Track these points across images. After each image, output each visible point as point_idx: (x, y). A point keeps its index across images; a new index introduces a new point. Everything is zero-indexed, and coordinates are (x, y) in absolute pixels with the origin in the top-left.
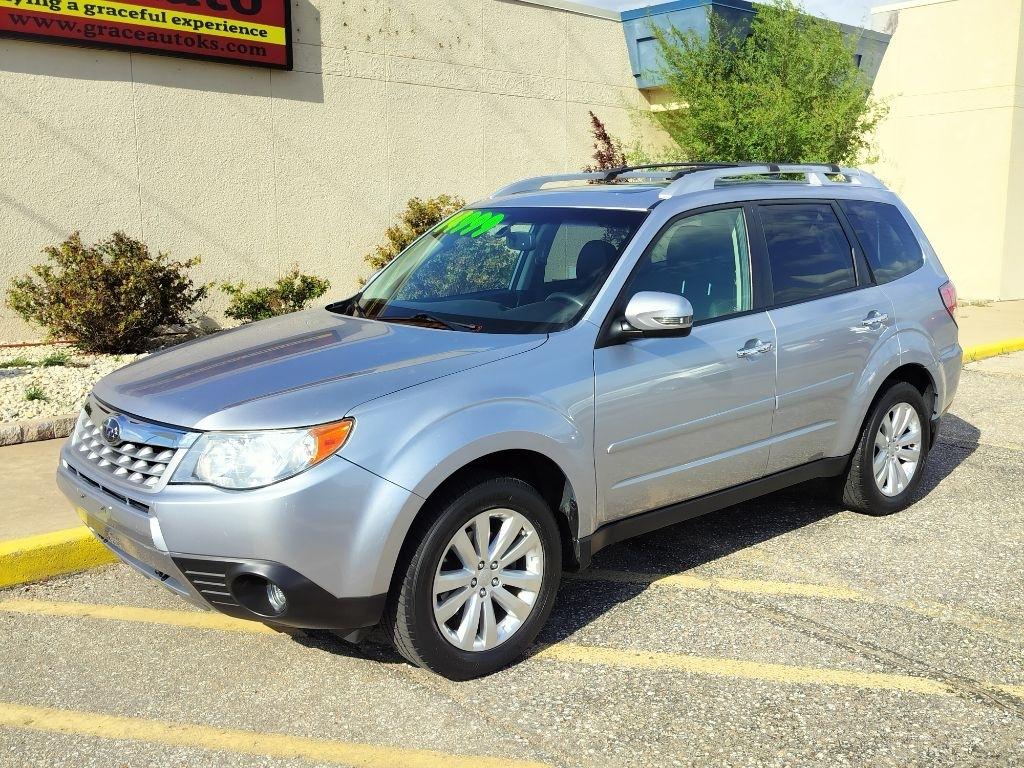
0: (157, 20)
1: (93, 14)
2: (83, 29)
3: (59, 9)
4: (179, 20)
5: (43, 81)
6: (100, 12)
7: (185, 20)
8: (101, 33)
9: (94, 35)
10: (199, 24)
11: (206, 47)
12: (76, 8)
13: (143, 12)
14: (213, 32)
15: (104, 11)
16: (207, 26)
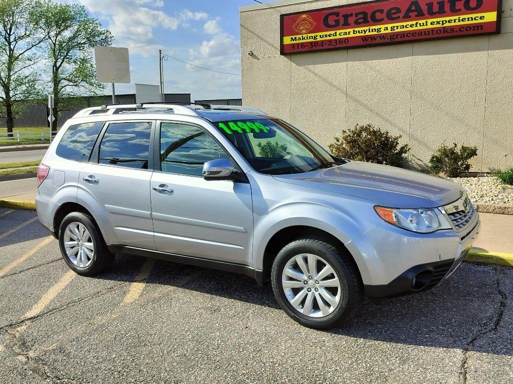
0: (423, 25)
1: (394, 30)
2: (389, 38)
3: (380, 31)
4: (434, 22)
6: (397, 28)
7: (437, 22)
8: (397, 38)
9: (394, 39)
10: (444, 22)
11: (447, 32)
12: (387, 29)
13: (416, 24)
14: (453, 24)
15: (399, 27)
16: (449, 22)
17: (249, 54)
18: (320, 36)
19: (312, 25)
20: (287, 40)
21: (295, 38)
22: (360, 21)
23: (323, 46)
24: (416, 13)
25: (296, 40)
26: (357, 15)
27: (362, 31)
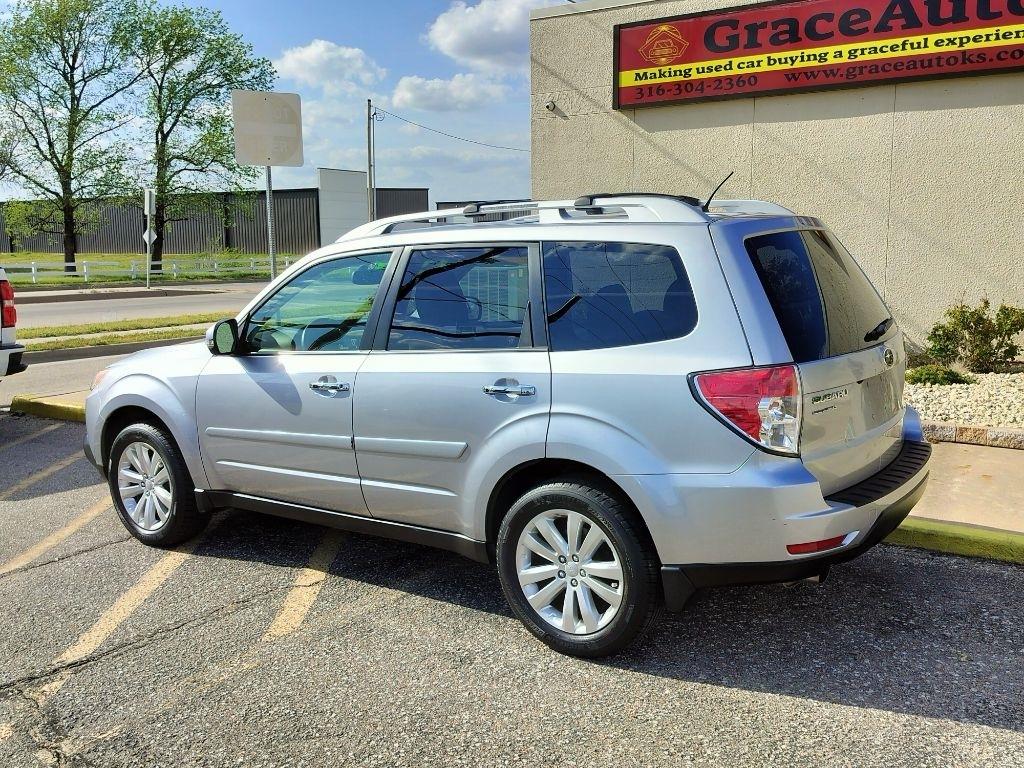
0: (919, 47)
1: (856, 56)
2: (845, 73)
3: (826, 60)
4: (943, 41)
5: (814, 125)
6: (863, 53)
7: (949, 40)
8: (861, 73)
9: (855, 76)
10: (965, 40)
11: (971, 62)
12: (841, 56)
13: (904, 44)
14: (983, 44)
15: (866, 52)
16: (975, 40)
17: (548, 107)
18: (698, 69)
19: (680, 46)
20: (628, 79)
21: (645, 74)
22: (782, 38)
23: (702, 90)
24: (902, 21)
25: (646, 78)
26: (775, 25)
27: (786, 59)
